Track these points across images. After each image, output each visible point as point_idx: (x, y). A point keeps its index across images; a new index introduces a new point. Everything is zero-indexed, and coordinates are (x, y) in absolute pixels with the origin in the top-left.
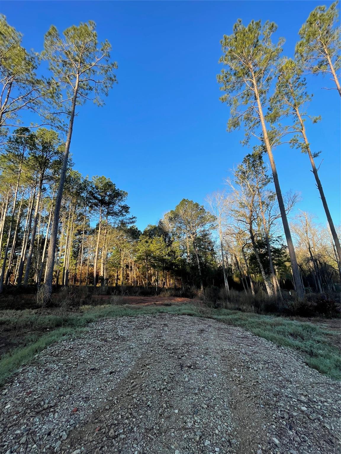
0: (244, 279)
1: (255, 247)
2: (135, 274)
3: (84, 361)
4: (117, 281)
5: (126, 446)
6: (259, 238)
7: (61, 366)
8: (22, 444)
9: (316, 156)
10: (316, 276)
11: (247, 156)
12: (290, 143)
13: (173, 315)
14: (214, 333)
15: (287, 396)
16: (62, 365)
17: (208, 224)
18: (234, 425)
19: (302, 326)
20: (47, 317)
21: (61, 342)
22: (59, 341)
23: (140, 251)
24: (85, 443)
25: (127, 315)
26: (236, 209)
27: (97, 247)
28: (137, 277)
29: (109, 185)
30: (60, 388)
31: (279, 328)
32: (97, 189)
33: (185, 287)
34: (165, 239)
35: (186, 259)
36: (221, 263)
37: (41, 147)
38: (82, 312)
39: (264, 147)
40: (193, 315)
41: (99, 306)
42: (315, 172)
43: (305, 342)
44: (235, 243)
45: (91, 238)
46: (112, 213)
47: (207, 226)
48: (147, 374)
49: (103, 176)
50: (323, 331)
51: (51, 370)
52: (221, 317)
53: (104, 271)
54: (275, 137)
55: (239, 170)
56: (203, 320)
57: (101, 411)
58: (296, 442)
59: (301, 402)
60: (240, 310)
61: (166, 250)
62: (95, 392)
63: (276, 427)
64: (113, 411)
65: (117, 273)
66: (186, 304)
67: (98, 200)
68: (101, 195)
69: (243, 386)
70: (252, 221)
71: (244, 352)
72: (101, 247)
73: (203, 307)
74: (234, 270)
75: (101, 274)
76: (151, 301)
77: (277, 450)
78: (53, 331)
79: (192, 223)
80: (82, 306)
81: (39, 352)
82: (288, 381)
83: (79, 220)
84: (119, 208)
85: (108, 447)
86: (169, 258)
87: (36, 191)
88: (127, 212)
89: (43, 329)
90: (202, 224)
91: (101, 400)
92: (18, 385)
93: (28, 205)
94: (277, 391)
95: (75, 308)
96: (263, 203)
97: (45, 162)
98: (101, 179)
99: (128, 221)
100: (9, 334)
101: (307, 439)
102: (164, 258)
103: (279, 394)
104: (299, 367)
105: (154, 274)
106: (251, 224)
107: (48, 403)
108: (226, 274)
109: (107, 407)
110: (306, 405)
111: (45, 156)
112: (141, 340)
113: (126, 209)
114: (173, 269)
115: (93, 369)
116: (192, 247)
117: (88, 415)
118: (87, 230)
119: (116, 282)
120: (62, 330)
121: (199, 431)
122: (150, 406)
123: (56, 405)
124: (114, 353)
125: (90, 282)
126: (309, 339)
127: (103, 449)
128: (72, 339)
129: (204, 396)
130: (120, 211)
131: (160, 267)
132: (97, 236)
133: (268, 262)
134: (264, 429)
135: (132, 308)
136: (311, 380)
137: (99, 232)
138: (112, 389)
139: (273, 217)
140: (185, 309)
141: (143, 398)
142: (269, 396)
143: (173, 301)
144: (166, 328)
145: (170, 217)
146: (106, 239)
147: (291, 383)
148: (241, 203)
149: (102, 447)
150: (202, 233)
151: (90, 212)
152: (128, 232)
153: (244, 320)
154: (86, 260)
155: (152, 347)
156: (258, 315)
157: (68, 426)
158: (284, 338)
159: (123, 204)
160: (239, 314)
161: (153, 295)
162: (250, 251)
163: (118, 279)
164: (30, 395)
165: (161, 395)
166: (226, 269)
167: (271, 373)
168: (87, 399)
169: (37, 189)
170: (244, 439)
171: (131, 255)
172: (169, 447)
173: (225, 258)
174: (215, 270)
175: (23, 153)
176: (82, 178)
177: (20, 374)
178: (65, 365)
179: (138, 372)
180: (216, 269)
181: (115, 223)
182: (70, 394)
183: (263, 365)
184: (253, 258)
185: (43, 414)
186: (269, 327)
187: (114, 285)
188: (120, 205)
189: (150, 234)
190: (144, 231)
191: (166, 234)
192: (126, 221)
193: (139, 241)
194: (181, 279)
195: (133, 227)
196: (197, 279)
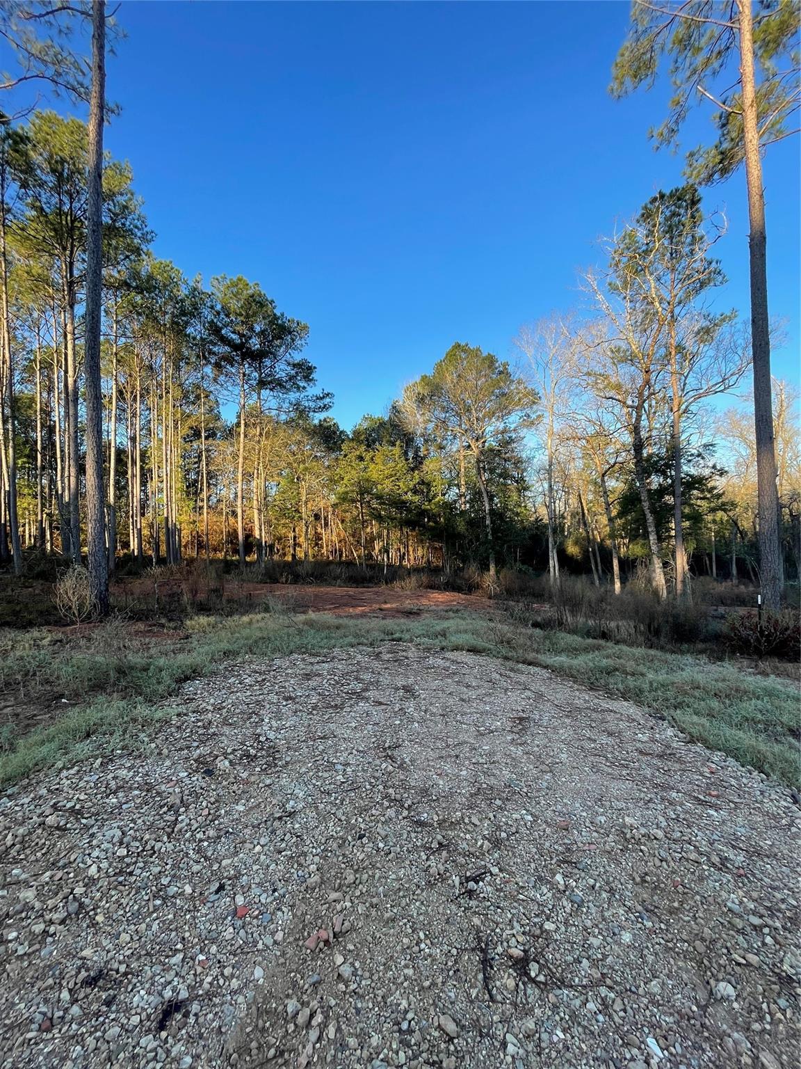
1: (642, 472)
2: (334, 534)
4: (295, 550)
13: (429, 650)
17: (516, 414)
23: (345, 481)
25: (303, 650)
27: (241, 469)
28: (340, 542)
29: (257, 304)
32: (227, 316)
33: (450, 566)
34: (406, 453)
35: (454, 502)
38: (188, 637)
46: (272, 383)
49: (239, 275)
52: (563, 660)
53: (260, 526)
56: (514, 671)
61: (408, 479)
65: (294, 531)
66: (457, 612)
67: (229, 345)
68: (239, 334)
72: (250, 470)
74: (568, 530)
75: (256, 533)
76: (371, 602)
78: (77, 709)
79: (476, 410)
80: (191, 618)
83: (193, 403)
84: (289, 368)
86: (416, 498)
88: (308, 379)
89: (51, 701)
90: (503, 410)
95: (171, 624)
96: (679, 349)
98: (237, 286)
99: (312, 404)
102: (404, 497)
105: (380, 536)
108: (553, 539)
113: (305, 370)
114: (424, 526)
116: (474, 472)
118: (214, 428)
119: (292, 551)
125: (236, 551)
130: (291, 378)
131: (393, 519)
132: (238, 443)
135: (321, 627)
137: (242, 431)
139: (691, 394)
140: (458, 630)
143: (424, 602)
145: (419, 394)
146: (259, 451)
148: (616, 351)
150: (500, 437)
151: (215, 380)
152: (314, 432)
153: (633, 675)
154: (218, 501)
159: (297, 357)
161: (375, 584)
162: (620, 485)
163: (296, 545)
171: (325, 491)
174: (525, 528)
176: (186, 282)
180: (528, 524)
181: (279, 409)
184: (629, 500)
187: (289, 558)
188: (291, 361)
189: (367, 440)
190: (354, 432)
191: (409, 439)
192: (307, 404)
193: (341, 457)
194: (441, 548)
195: (325, 420)
196: (482, 549)
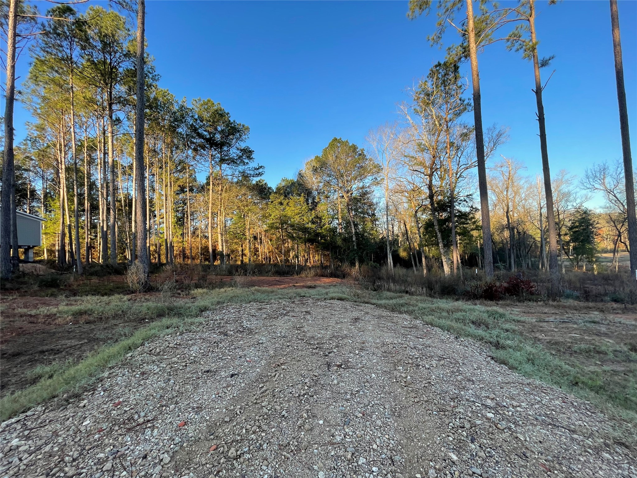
0: (414, 255)
1: (434, 210)
2: (266, 248)
3: (195, 361)
4: (242, 258)
5: (252, 468)
6: (440, 198)
7: (163, 367)
8: (107, 471)
9: (544, 64)
10: (510, 250)
11: (436, 66)
12: (508, 40)
13: (318, 300)
14: (372, 322)
15: (467, 400)
16: (165, 366)
17: (369, 178)
18: (398, 437)
19: (488, 312)
20: (144, 304)
21: (164, 337)
22: (162, 335)
23: (272, 217)
24: (196, 467)
25: (255, 300)
26: (412, 154)
27: (210, 211)
28: (269, 252)
29: (220, 115)
30: (161, 396)
31: (459, 315)
32: (202, 121)
33: (334, 265)
34: (307, 200)
35: (336, 228)
36: (384, 232)
37: (100, 44)
38: (195, 298)
39: (464, 48)
40: (345, 299)
41: (217, 290)
42: (538, 92)
43: (490, 332)
44: (406, 205)
45: (201, 198)
46: (227, 160)
47: (368, 181)
48: (282, 376)
49: (209, 98)
50: (514, 318)
51: (149, 372)
52: (383, 302)
53: (222, 244)
54: (484, 30)
55: (421, 90)
56: (358, 305)
57: (218, 424)
58: (479, 457)
59: (486, 406)
60: (407, 292)
61: (309, 215)
62: (210, 401)
63: (454, 439)
64: (235, 423)
65: (242, 246)
66: (335, 286)
67: (204, 139)
68: (208, 132)
69: (410, 389)
70: (433, 172)
71: (412, 346)
72: (216, 211)
73: (358, 289)
74: (401, 243)
75: (220, 248)
76: (289, 283)
77: (455, 469)
78: (154, 323)
79: (346, 176)
80: (194, 290)
81: (133, 350)
82: (469, 380)
83: (180, 171)
84: (238, 152)
85: (227, 470)
86: (313, 226)
87: (105, 124)
88: (249, 158)
89: (141, 320)
90: (361, 176)
91: (218, 410)
92: (102, 393)
93: (97, 147)
94: (455, 393)
95: (184, 293)
96: (452, 144)
97: (111, 72)
98: (207, 105)
99: (252, 172)
100: (93, 327)
101: (494, 453)
102: (307, 226)
103: (457, 398)
104: (484, 363)
105: (293, 249)
106: (431, 176)
107: (144, 417)
108: (391, 248)
109: (227, 419)
110: (493, 411)
111: (108, 61)
112: (274, 332)
113: (247, 153)
114: (318, 242)
115: (208, 371)
116: (346, 211)
117: (200, 430)
118: (193, 186)
119: (241, 258)
120: (166, 321)
121: (351, 446)
122: (285, 416)
123: (155, 419)
124: (237, 350)
125: (206, 259)
126: (495, 327)
127: (221, 474)
128: (178, 333)
129: (359, 403)
130: (240, 157)
131: (300, 238)
132: (208, 195)
133: (450, 230)
134: (438, 442)
135: (263, 292)
136: (499, 379)
137: (211, 188)
138: (233, 396)
139: (463, 167)
140: (334, 292)
141: (276, 407)
142: (444, 400)
143: (318, 283)
144: (308, 317)
145: (314, 166)
146: (221, 200)
147: (474, 384)
148: (420, 145)
149: (219, 472)
150: (360, 191)
151: (194, 158)
152: (253, 188)
153: (413, 306)
154: (196, 229)
155: (289, 341)
156: (430, 299)
157: (172, 446)
158: (464, 327)
159: (243, 145)
160: (406, 298)
161: (291, 275)
162: (425, 217)
163: (243, 255)
164: (119, 407)
165: (300, 402)
166: (390, 241)
167: (447, 371)
168: (198, 409)
169: (105, 119)
170: (411, 454)
171: (260, 223)
172: (310, 468)
173: (391, 226)
174: (376, 243)
175: (71, 55)
176: (177, 102)
177: (106, 380)
178: (169, 366)
179: (269, 374)
180: (377, 240)
181: (233, 175)
182: (175, 404)
183: (437, 362)
184: (429, 225)
185: (137, 431)
186: (445, 314)
187: (239, 263)
188: (239, 147)
189: (285, 193)
190: (277, 188)
191: (309, 192)
192: (249, 172)
193: (270, 203)
194: (329, 255)
195: (260, 181)
196: (351, 254)
